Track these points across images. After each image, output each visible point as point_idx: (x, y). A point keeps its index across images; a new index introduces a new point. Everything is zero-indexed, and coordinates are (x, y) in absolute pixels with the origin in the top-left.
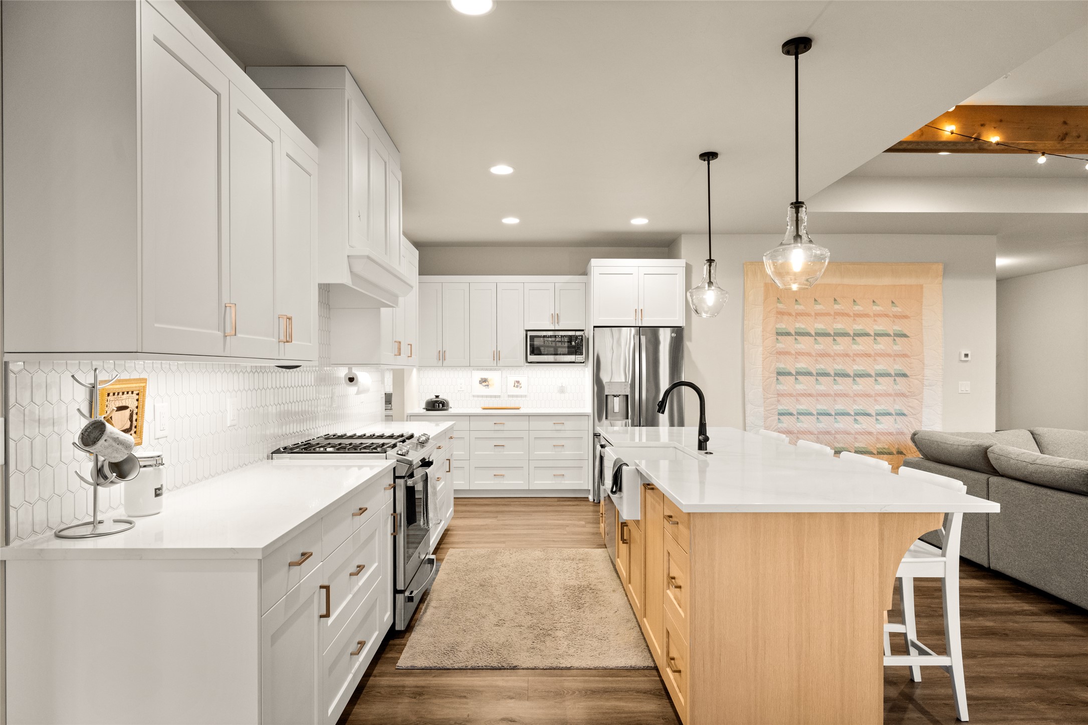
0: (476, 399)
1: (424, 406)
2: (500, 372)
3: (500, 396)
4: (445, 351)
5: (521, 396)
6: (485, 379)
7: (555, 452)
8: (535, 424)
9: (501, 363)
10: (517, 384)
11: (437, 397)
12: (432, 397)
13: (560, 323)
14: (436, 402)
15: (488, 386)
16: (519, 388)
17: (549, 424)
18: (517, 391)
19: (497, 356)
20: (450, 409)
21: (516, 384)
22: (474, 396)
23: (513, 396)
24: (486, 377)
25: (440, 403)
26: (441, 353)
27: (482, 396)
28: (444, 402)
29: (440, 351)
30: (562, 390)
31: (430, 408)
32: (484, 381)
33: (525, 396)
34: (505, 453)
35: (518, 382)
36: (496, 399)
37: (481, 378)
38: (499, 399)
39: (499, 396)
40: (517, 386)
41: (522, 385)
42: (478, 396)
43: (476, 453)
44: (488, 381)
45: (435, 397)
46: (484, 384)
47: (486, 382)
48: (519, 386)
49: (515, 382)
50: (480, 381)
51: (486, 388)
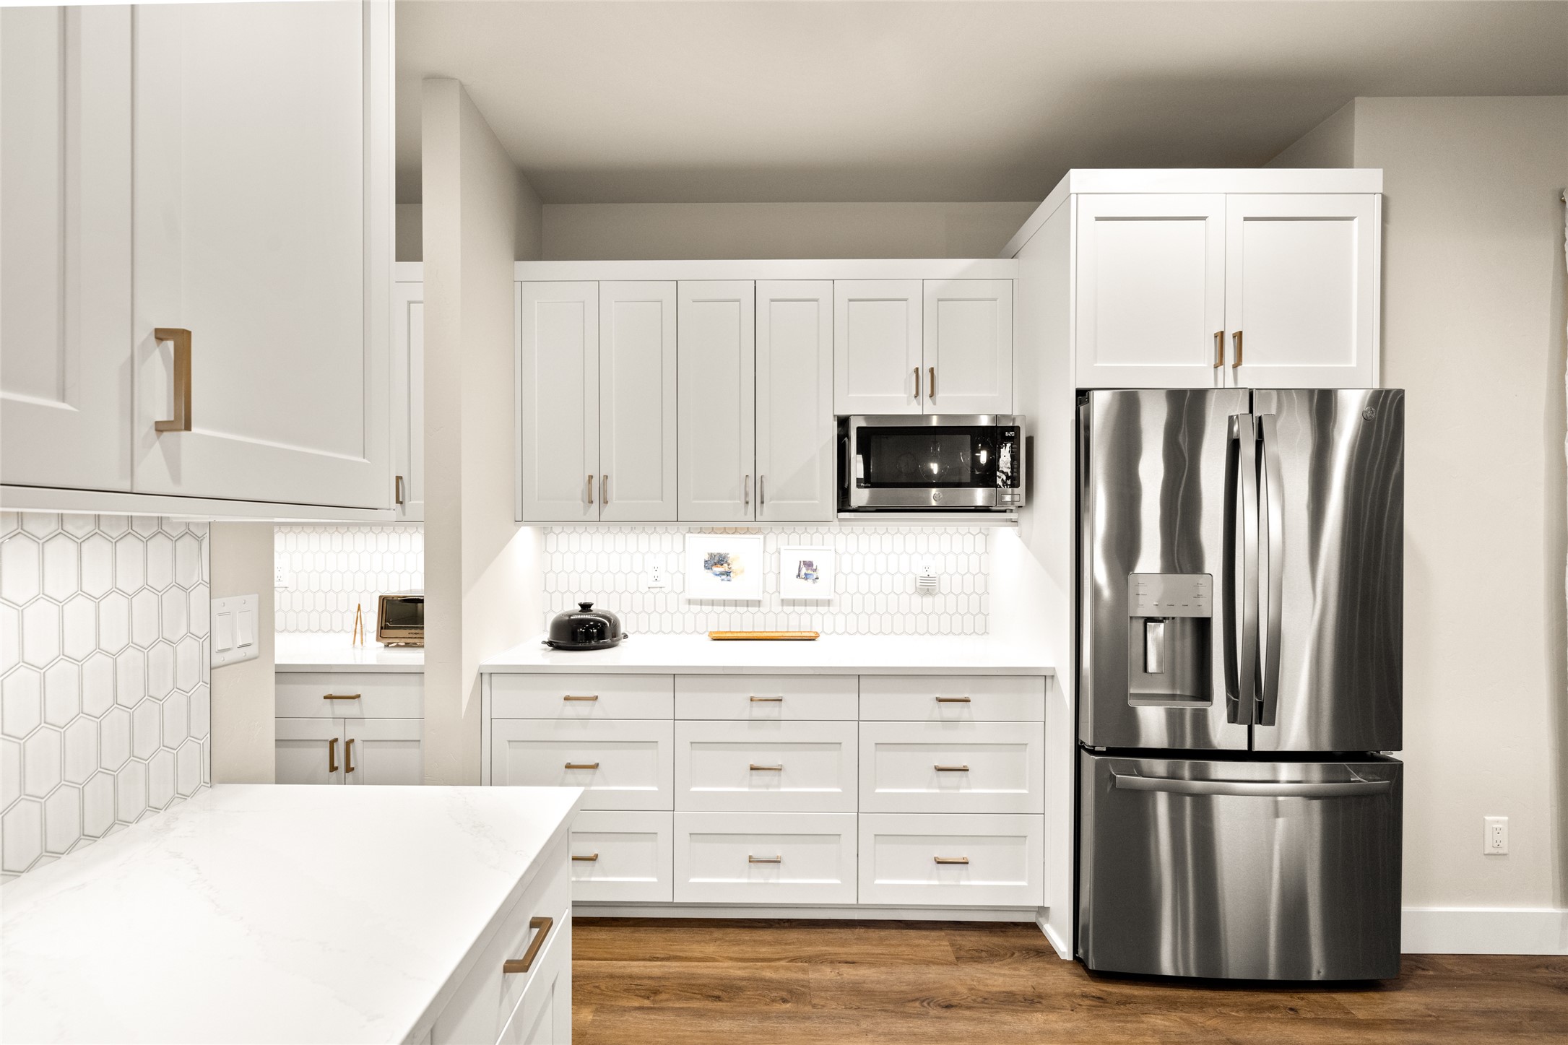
0: (696, 608)
1: (547, 636)
2: (761, 537)
3: (759, 601)
4: (606, 477)
5: (817, 603)
6: (720, 555)
7: (940, 787)
8: (876, 702)
9: (767, 512)
10: (807, 570)
11: (586, 607)
12: (572, 607)
13: (940, 395)
14: (581, 623)
15: (728, 574)
16: (810, 581)
17: (922, 702)
18: (805, 590)
19: (756, 495)
20: (623, 643)
21: (804, 571)
22: (690, 602)
23: (794, 603)
24: (722, 551)
25: (591, 627)
26: (595, 482)
27: (713, 603)
28: (605, 624)
29: (591, 477)
30: (927, 588)
31: (562, 642)
32: (717, 562)
33: (828, 603)
34: (782, 790)
35: (809, 565)
36: (750, 609)
37: (711, 555)
38: (756, 609)
39: (758, 604)
40: (807, 577)
41: (820, 574)
42: (701, 603)
43: (693, 789)
44: (729, 562)
45: (580, 608)
46: (718, 569)
47: (722, 565)
48: (811, 574)
49: (802, 563)
50: (706, 561)
51: (722, 580)
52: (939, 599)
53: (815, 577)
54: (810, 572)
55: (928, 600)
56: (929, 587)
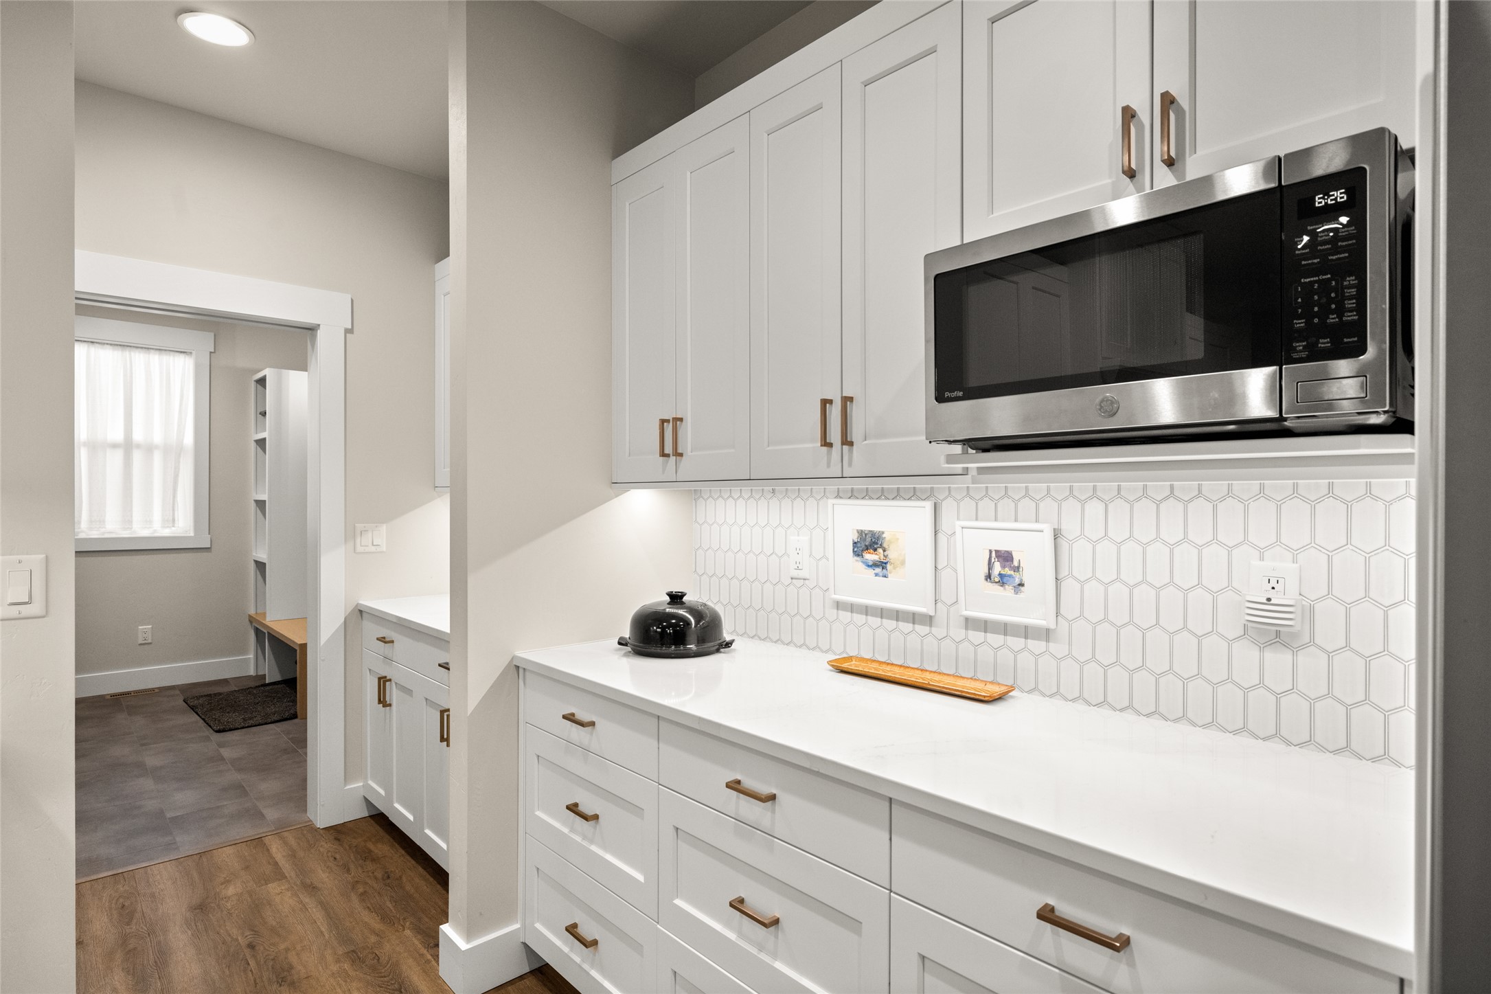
0: (845, 616)
2: (928, 505)
3: (930, 617)
4: (684, 421)
5: (1026, 632)
6: (872, 533)
9: (859, 459)
10: (1004, 567)
11: (676, 598)
12: (657, 598)
14: (667, 619)
15: (882, 565)
16: (1008, 588)
20: (720, 653)
21: (997, 568)
22: (839, 605)
23: (985, 626)
24: (876, 528)
27: (865, 610)
31: (638, 644)
32: (868, 543)
33: (1046, 634)
35: (1005, 557)
36: (917, 627)
37: (861, 533)
38: (925, 630)
39: (928, 620)
40: (1002, 580)
41: (1026, 575)
42: (852, 608)
44: (885, 545)
45: (668, 599)
46: (870, 557)
47: (875, 550)
48: (1010, 576)
49: (994, 554)
50: (855, 543)
51: (876, 575)
52: (1310, 661)
53: (1017, 581)
54: (1007, 571)
55: (1278, 660)
56: (1278, 629)
